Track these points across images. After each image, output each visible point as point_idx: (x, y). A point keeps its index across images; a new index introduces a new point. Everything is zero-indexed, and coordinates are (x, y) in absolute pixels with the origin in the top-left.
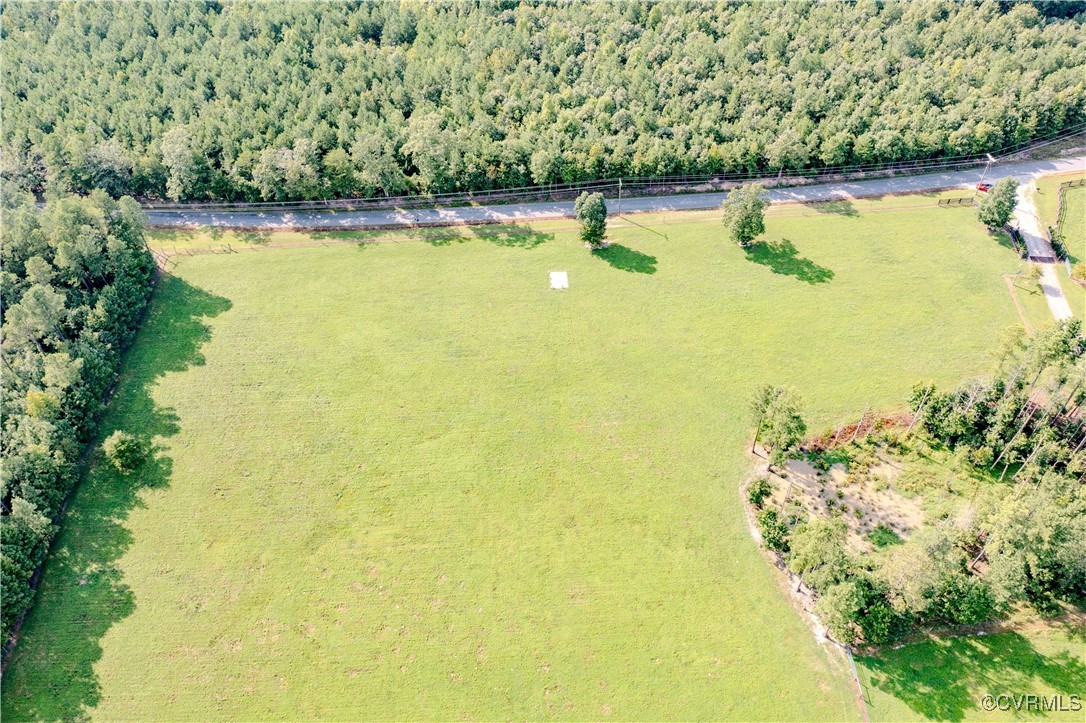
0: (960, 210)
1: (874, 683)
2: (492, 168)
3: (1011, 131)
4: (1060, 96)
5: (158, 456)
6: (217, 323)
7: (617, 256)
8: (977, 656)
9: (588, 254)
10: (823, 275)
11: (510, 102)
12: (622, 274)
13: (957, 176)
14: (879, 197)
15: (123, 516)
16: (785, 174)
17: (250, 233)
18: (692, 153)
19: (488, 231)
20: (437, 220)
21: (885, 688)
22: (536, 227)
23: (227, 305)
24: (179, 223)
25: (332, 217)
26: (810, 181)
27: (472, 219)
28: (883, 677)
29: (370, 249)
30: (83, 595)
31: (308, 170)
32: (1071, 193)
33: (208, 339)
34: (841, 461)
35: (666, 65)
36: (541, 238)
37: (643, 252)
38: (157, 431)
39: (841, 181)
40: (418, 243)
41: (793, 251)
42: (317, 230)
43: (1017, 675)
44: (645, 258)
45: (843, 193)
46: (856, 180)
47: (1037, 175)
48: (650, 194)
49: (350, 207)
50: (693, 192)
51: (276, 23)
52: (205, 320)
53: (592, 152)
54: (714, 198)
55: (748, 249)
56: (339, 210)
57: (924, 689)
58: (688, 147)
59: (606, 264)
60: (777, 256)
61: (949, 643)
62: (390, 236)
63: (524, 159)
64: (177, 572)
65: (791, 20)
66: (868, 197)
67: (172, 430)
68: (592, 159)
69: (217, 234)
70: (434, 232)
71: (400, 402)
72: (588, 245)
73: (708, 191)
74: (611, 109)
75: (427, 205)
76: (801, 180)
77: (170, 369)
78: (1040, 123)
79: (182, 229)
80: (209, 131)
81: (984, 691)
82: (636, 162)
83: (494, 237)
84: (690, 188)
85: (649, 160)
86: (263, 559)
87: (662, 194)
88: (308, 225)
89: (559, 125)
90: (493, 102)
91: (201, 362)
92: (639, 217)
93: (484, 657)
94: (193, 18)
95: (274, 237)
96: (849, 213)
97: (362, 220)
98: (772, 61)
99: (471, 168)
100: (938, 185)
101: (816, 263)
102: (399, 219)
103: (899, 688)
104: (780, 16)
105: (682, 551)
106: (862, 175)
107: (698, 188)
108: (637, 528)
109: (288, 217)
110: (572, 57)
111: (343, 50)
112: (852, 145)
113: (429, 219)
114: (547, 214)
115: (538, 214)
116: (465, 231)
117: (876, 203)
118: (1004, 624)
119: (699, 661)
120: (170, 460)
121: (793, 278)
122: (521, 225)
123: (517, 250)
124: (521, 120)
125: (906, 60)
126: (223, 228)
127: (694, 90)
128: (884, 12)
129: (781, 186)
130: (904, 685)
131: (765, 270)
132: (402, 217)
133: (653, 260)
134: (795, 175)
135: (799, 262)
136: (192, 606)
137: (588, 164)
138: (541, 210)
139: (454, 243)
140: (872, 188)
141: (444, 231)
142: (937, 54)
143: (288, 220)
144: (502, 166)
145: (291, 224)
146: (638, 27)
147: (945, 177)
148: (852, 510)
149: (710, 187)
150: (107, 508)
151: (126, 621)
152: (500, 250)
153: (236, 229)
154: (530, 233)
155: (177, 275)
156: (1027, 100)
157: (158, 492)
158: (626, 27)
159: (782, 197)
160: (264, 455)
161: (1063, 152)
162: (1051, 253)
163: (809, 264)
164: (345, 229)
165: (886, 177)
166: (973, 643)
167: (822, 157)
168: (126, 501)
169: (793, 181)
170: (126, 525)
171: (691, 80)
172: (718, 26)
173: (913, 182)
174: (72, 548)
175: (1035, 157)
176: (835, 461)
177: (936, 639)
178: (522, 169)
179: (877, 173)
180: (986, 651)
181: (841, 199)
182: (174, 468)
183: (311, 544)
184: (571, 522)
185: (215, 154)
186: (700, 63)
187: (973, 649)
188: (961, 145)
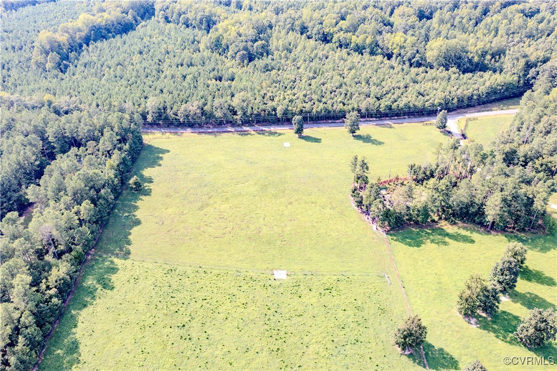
0: (430, 127)
1: (392, 239)
2: (263, 112)
3: (448, 103)
4: (465, 92)
5: (147, 188)
6: (165, 156)
7: (307, 138)
8: (427, 233)
9: (297, 138)
10: (380, 143)
11: (269, 94)
12: (309, 143)
13: (430, 118)
14: (402, 123)
15: (136, 202)
16: (368, 117)
17: (176, 133)
18: (334, 108)
19: (262, 132)
20: (242, 130)
21: (396, 240)
22: (278, 131)
23: (168, 151)
24: (149, 131)
25: (205, 129)
26: (377, 119)
27: (255, 129)
28: (395, 238)
29: (218, 137)
30: (124, 220)
31: (198, 111)
32: (470, 122)
33: (162, 160)
34: (384, 189)
35: (326, 85)
36: (280, 134)
37: (316, 137)
38: (145, 182)
39: (388, 119)
40: (236, 136)
41: (370, 137)
42: (200, 133)
43: (440, 237)
44: (317, 139)
45: (389, 123)
46: (394, 119)
47: (459, 118)
48: (319, 123)
49: (211, 127)
50: (335, 122)
51: (184, 74)
52: (161, 155)
53: (298, 107)
54: (342, 124)
55: (353, 136)
56: (207, 127)
57: (408, 240)
58: (332, 106)
59: (304, 141)
60: (364, 138)
61: (418, 230)
62: (225, 134)
63: (275, 110)
64: (155, 215)
65: (371, 73)
66: (398, 123)
67: (151, 182)
68: (298, 109)
69: (163, 133)
70: (242, 133)
71: (230, 175)
72: (297, 135)
73: (340, 122)
74: (305, 96)
75: (239, 125)
76: (374, 119)
77: (149, 167)
78: (458, 101)
79: (150, 132)
80: (162, 102)
81: (428, 241)
82: (314, 111)
83: (263, 134)
84: (334, 121)
85: (319, 110)
86: (185, 212)
87: (324, 123)
88: (196, 131)
89: (287, 100)
90: (263, 94)
91: (160, 165)
92: (315, 129)
93: (261, 234)
94: (153, 73)
95: (184, 134)
96: (391, 127)
97: (216, 130)
98: (364, 83)
99: (255, 112)
100: (423, 120)
101: (378, 140)
102: (229, 130)
103: (400, 240)
104: (367, 72)
105: (328, 210)
106: (396, 118)
107: (337, 121)
108: (313, 205)
109: (189, 129)
110: (292, 83)
111: (209, 82)
112: (391, 106)
113: (240, 130)
114: (282, 128)
115: (279, 128)
116: (253, 133)
117: (401, 125)
118: (437, 226)
119: (334, 235)
120: (151, 189)
121: (370, 144)
122: (273, 131)
123: (272, 137)
124: (273, 100)
125: (411, 84)
126: (166, 132)
127: (335, 91)
128: (404, 71)
129: (367, 121)
130: (402, 240)
131: (361, 142)
132: (229, 129)
133: (320, 139)
134: (372, 117)
135: (372, 140)
136: (161, 223)
137: (297, 111)
138: (280, 127)
139: (249, 136)
140: (400, 121)
141: (245, 133)
142: (423, 82)
143: (189, 130)
144: (266, 112)
145: (190, 131)
146: (315, 75)
147: (426, 118)
148: (387, 200)
149: (341, 121)
150: (130, 201)
151: (138, 226)
152: (266, 137)
153: (170, 132)
154: (276, 133)
155: (150, 144)
156: (453, 93)
157: (147, 197)
158: (311, 75)
159: (367, 124)
160: (183, 188)
161: (469, 112)
162: (462, 137)
163: (376, 140)
164: (210, 132)
165: (405, 118)
166: (426, 230)
167: (381, 110)
168: (136, 199)
169: (371, 119)
170: (136, 204)
171: (334, 89)
172: (345, 75)
173: (414, 119)
174: (118, 210)
175: (459, 113)
176: (382, 189)
177: (414, 230)
178: (274, 113)
179: (402, 117)
180: (430, 232)
181: (388, 124)
182: (152, 191)
183: (201, 208)
184: (291, 203)
185: (165, 108)
186: (337, 84)
187: (425, 231)
188: (430, 106)
